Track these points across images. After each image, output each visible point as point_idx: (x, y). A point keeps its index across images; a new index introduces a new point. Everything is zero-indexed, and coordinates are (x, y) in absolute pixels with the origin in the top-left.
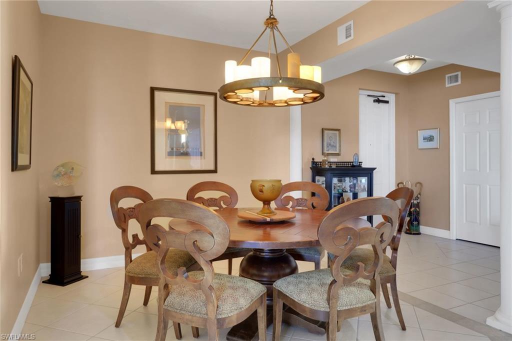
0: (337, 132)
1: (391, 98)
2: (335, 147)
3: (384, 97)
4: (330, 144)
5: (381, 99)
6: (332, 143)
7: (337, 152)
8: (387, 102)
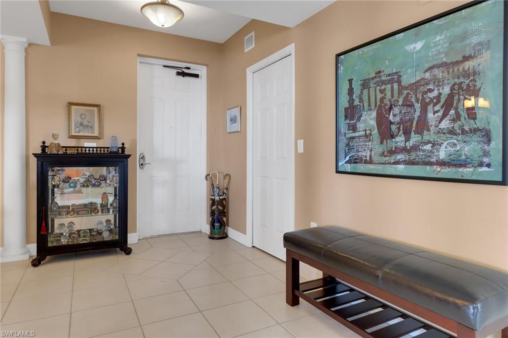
0: (95, 109)
1: (202, 71)
2: (91, 127)
3: (189, 68)
4: (81, 124)
5: (186, 71)
6: (85, 122)
7: (96, 134)
8: (197, 76)
